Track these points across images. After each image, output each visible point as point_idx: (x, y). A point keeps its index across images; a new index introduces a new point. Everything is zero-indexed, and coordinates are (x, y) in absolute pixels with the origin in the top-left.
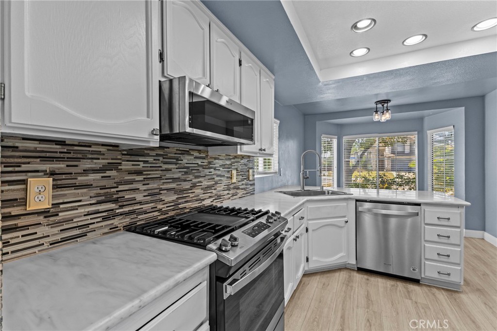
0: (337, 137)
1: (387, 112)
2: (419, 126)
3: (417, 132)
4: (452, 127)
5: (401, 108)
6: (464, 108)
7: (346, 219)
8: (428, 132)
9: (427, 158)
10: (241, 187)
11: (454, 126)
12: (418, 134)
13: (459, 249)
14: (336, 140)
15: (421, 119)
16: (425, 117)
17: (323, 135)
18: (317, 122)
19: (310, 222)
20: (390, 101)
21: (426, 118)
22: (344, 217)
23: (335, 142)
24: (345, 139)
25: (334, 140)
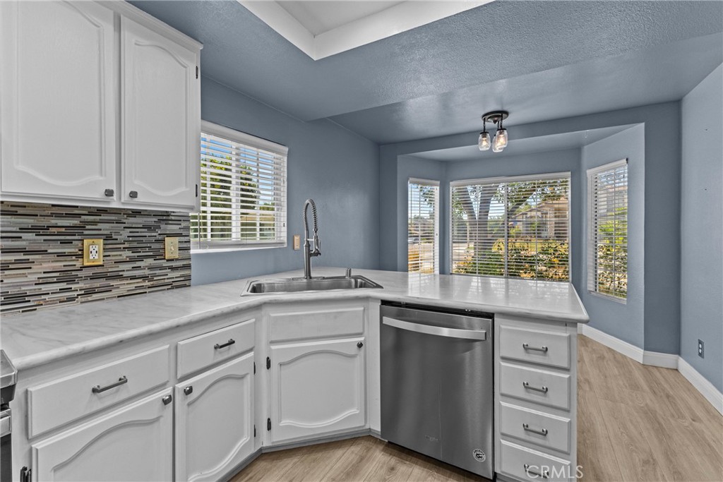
0: (439, 182)
1: (501, 133)
2: (572, 160)
3: (570, 173)
4: (625, 161)
5: (533, 127)
6: (643, 125)
7: (361, 339)
8: (589, 172)
9: (587, 219)
10: (125, 274)
11: (627, 160)
12: (572, 176)
13: (567, 420)
14: (438, 188)
15: (577, 150)
16: (584, 145)
17: (411, 179)
18: (399, 156)
19: (274, 347)
20: (507, 113)
21: (586, 147)
22: (360, 335)
23: (437, 190)
24: (453, 187)
25: (435, 187)
